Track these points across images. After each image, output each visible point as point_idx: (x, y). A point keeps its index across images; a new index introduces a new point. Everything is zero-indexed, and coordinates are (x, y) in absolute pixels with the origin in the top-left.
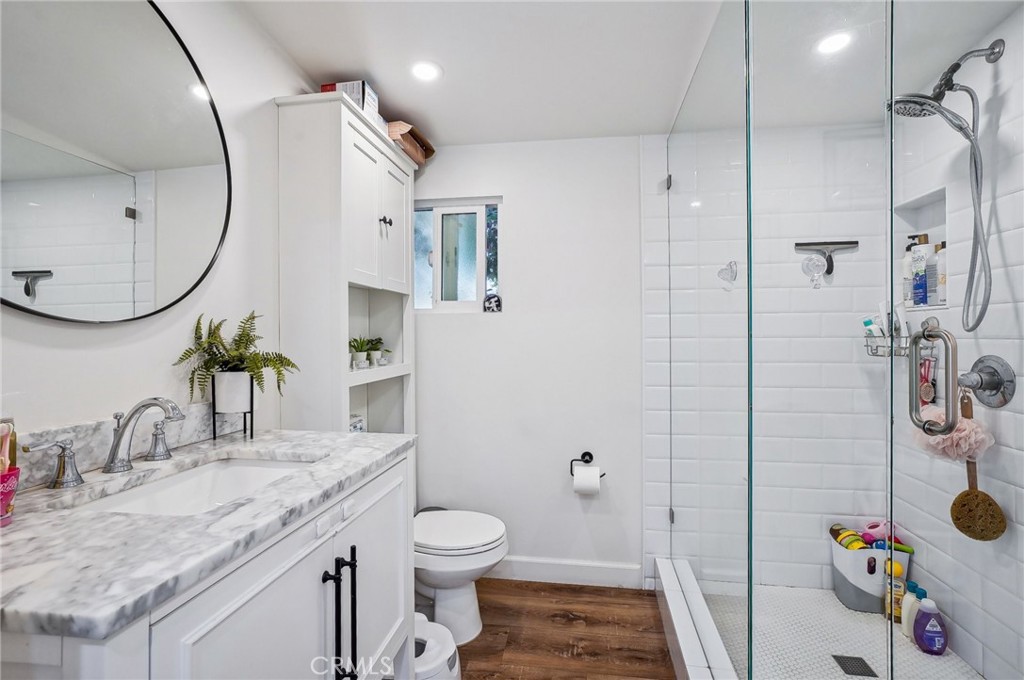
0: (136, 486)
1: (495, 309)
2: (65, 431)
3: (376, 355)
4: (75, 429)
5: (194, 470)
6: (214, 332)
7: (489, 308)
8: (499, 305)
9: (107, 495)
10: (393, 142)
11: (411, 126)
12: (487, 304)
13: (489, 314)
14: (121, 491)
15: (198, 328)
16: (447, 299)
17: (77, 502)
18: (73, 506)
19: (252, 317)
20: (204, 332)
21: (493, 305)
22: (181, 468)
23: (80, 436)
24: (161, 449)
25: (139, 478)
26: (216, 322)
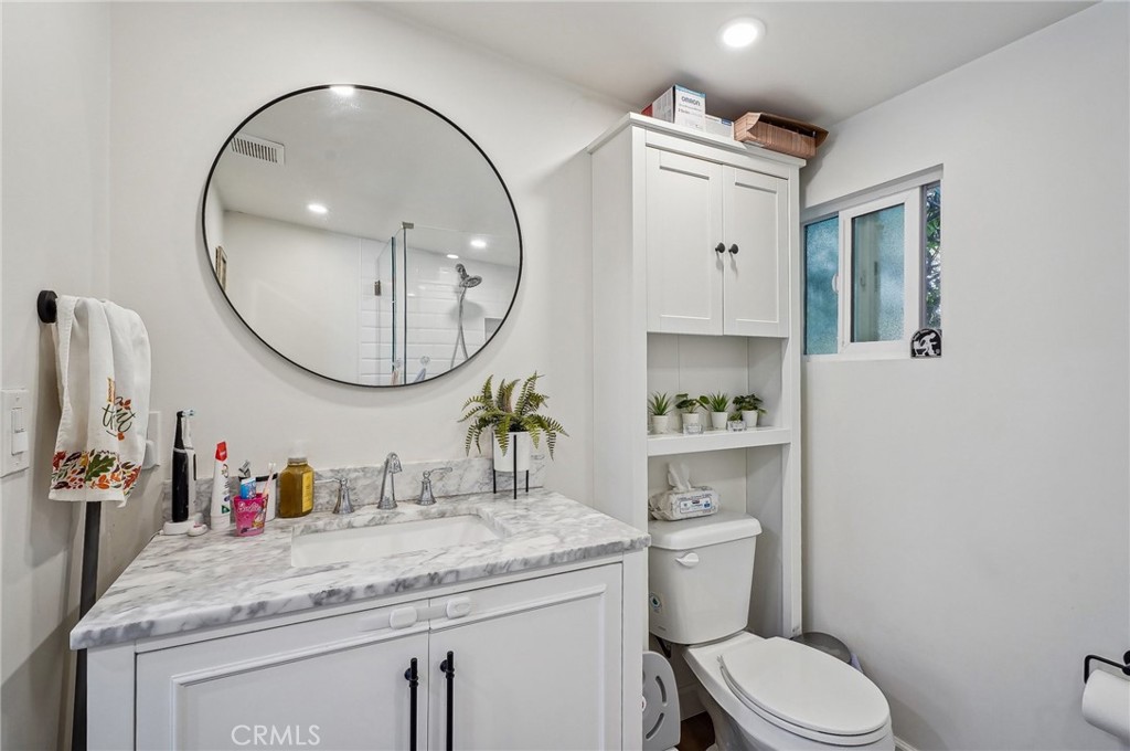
0: (380, 524)
1: (931, 352)
2: (356, 470)
3: (751, 416)
4: (363, 470)
5: (438, 520)
6: (505, 393)
7: (920, 352)
8: (937, 346)
9: (353, 527)
10: (741, 145)
11: (759, 114)
12: (917, 346)
13: (921, 361)
14: (366, 526)
15: (487, 388)
16: (859, 341)
17: (328, 528)
18: (325, 531)
19: (535, 378)
20: (495, 392)
21: (928, 346)
22: (426, 516)
23: (368, 475)
24: (427, 495)
25: (382, 518)
26: (507, 383)
